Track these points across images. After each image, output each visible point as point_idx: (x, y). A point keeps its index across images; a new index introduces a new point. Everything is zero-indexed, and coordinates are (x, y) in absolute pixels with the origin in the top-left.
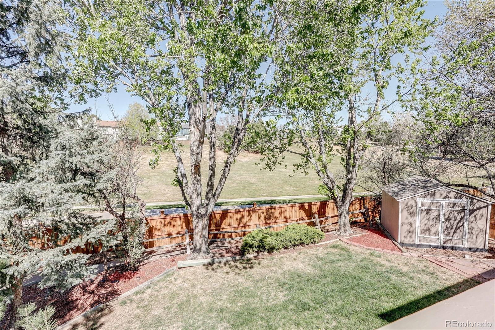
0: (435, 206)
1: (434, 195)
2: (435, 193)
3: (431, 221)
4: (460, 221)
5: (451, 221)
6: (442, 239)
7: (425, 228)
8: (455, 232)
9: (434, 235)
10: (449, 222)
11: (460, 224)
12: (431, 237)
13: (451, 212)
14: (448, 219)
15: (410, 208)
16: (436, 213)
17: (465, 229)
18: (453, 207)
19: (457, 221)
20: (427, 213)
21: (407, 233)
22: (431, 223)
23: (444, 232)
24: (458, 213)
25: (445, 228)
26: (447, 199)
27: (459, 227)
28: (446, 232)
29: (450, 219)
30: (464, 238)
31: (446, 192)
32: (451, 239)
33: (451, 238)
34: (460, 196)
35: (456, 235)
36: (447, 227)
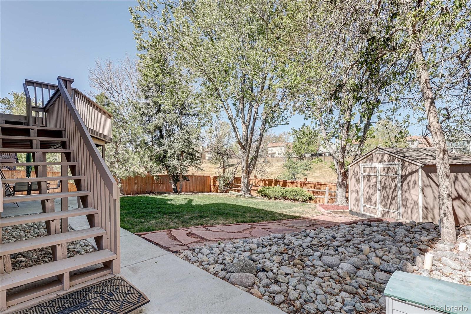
0: (373, 172)
1: (372, 160)
2: (372, 157)
3: (371, 189)
4: (394, 190)
5: (387, 190)
6: (380, 210)
7: (367, 197)
8: (391, 204)
9: (374, 205)
10: (385, 190)
11: (395, 194)
12: (372, 207)
13: (386, 179)
14: (384, 188)
15: (356, 174)
16: (374, 180)
17: (398, 200)
18: (387, 173)
19: (392, 190)
20: (368, 180)
21: (355, 201)
22: (371, 191)
23: (381, 203)
24: (392, 180)
25: (382, 197)
26: (381, 164)
27: (395, 197)
28: (383, 203)
29: (386, 188)
30: (398, 211)
31: (381, 155)
32: (388, 212)
33: (387, 210)
34: (393, 159)
35: (392, 207)
36: (384, 197)
